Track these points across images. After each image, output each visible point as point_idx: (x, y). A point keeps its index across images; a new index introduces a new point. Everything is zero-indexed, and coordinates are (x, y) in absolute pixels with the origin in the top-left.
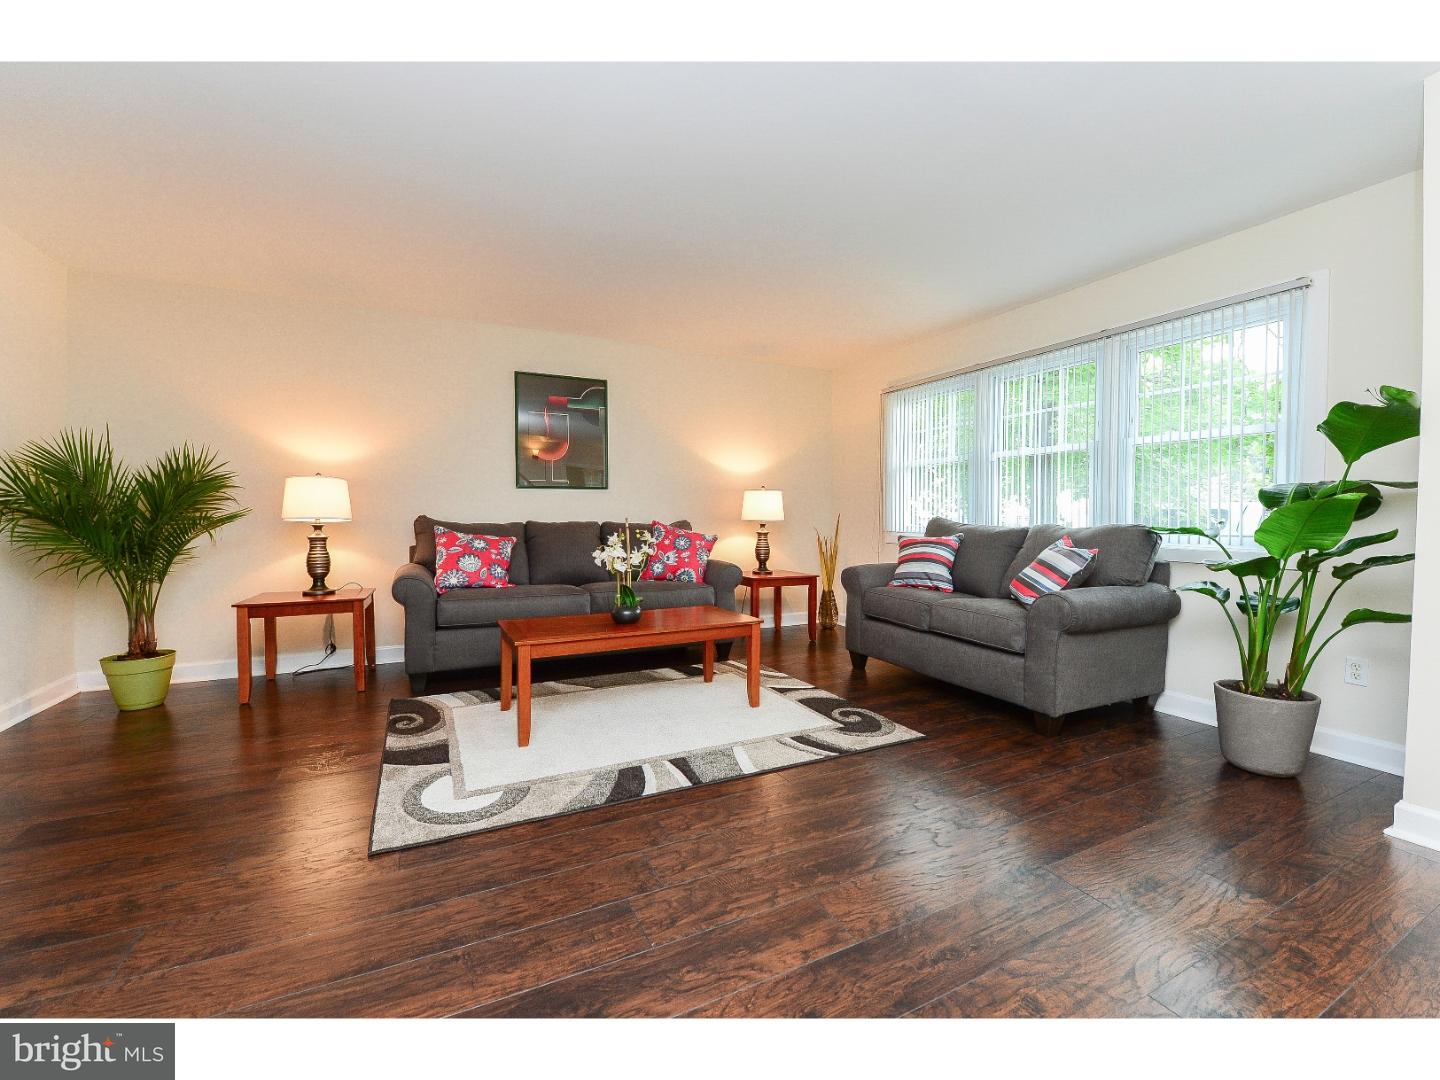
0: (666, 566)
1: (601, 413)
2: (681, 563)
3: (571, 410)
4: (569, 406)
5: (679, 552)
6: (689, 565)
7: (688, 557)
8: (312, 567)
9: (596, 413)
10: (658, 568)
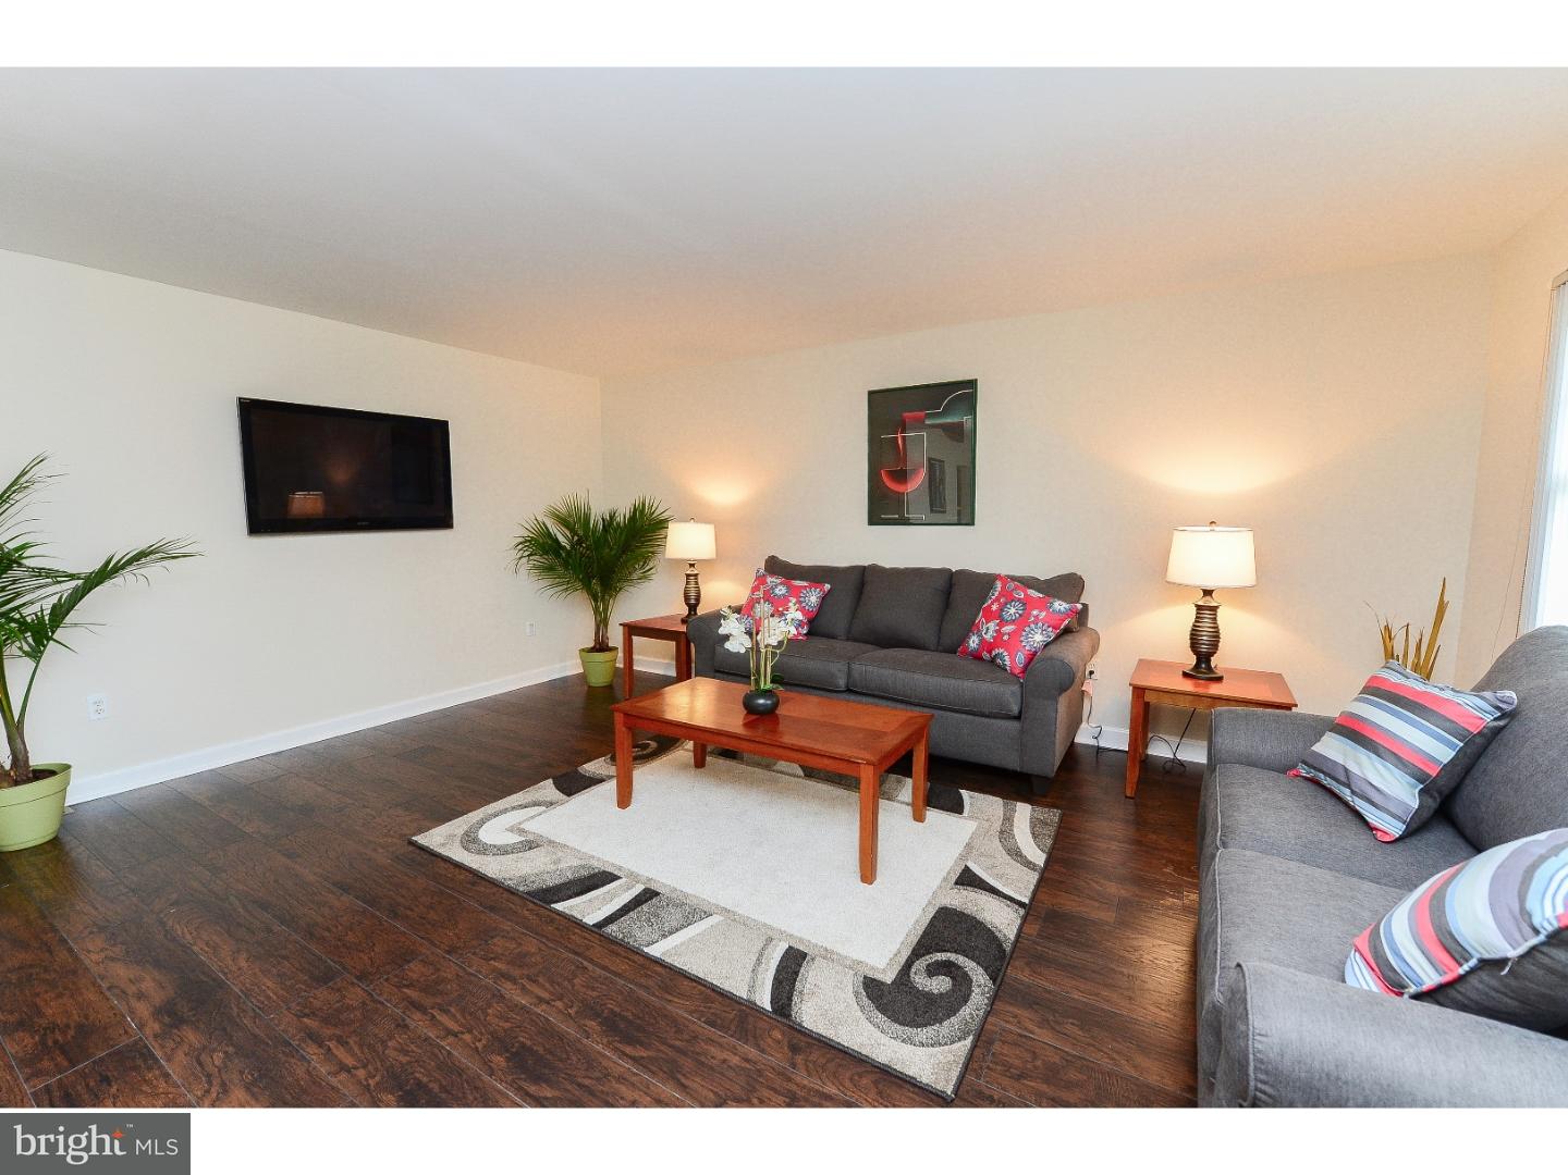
0: (983, 641)
1: (968, 426)
2: (998, 639)
3: (929, 426)
4: (928, 422)
5: (1002, 623)
6: (1007, 646)
7: (1010, 634)
8: (687, 598)
9: (961, 425)
10: (973, 642)
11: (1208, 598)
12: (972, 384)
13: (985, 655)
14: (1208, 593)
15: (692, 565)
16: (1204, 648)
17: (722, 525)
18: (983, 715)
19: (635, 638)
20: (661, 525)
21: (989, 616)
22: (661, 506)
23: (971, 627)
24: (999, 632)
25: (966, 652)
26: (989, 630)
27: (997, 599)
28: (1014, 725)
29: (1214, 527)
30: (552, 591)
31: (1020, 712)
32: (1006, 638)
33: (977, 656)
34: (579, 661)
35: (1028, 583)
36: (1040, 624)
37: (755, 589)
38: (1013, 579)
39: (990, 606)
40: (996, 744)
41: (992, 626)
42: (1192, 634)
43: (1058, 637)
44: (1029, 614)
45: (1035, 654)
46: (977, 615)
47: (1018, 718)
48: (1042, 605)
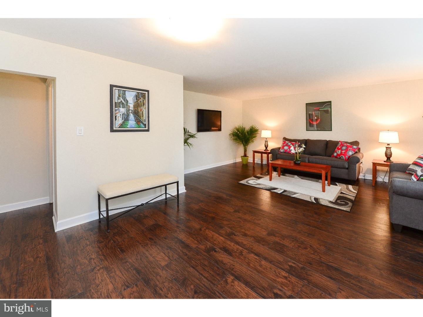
0: (337, 154)
2: (341, 153)
3: (321, 110)
5: (342, 150)
6: (343, 155)
7: (344, 152)
8: (265, 146)
9: (328, 110)
10: (335, 154)
11: (388, 146)
12: (330, 102)
13: (338, 157)
14: (389, 145)
15: (266, 139)
16: (388, 156)
17: (273, 131)
18: (339, 168)
19: (255, 154)
20: (257, 130)
21: (339, 149)
22: (257, 127)
23: (334, 151)
24: (341, 152)
25: (334, 156)
26: (339, 152)
27: (340, 146)
28: (347, 171)
29: (389, 131)
30: (237, 144)
31: (348, 167)
32: (343, 153)
33: (336, 157)
34: (241, 158)
35: (347, 143)
36: (351, 150)
37: (283, 144)
38: (343, 142)
39: (338, 147)
40: (343, 174)
41: (340, 151)
42: (385, 153)
43: (355, 153)
44: (348, 149)
45: (350, 156)
46: (335, 149)
47: (347, 169)
48: (351, 147)
